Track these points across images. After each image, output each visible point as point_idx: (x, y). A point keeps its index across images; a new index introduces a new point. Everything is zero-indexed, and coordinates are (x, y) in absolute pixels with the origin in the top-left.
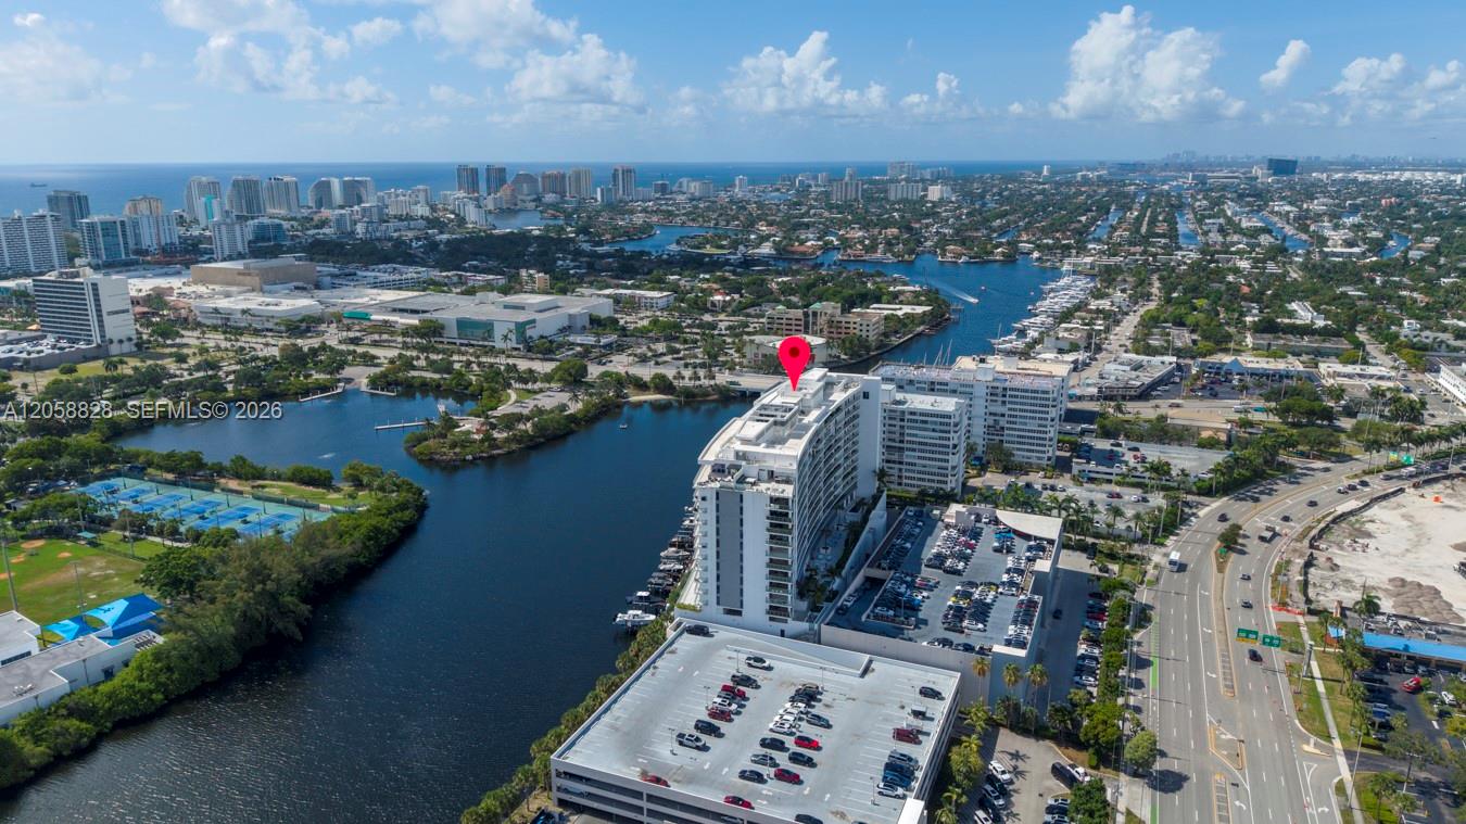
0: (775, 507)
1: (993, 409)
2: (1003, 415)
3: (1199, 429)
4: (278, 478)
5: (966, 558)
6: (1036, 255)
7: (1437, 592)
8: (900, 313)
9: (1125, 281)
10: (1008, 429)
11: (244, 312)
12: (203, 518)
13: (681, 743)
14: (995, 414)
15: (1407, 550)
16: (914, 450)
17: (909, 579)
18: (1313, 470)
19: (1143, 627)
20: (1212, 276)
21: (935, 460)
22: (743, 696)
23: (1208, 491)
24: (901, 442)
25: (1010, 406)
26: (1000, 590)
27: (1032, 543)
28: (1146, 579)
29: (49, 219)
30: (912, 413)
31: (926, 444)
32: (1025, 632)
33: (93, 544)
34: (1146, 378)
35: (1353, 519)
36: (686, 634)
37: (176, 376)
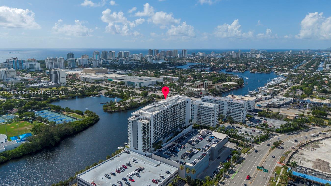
1: (229, 107)
2: (231, 109)
3: (287, 116)
4: (73, 112)
5: (198, 142)
6: (275, 71)
7: (328, 164)
8: (229, 84)
9: (294, 79)
10: (232, 113)
11: (88, 78)
12: (54, 119)
13: (105, 176)
14: (229, 109)
15: (327, 152)
16: (203, 116)
17: (181, 145)
18: (314, 129)
19: (239, 163)
20: (318, 78)
21: (208, 118)
22: (126, 168)
23: (280, 132)
24: (201, 114)
25: (233, 107)
26: (200, 150)
27: (217, 140)
28: (248, 152)
29: (62, 59)
30: (203, 107)
31: (206, 115)
32: (198, 161)
33: (32, 123)
34: (282, 103)
35: (317, 142)
36: (125, 153)
37: (69, 91)
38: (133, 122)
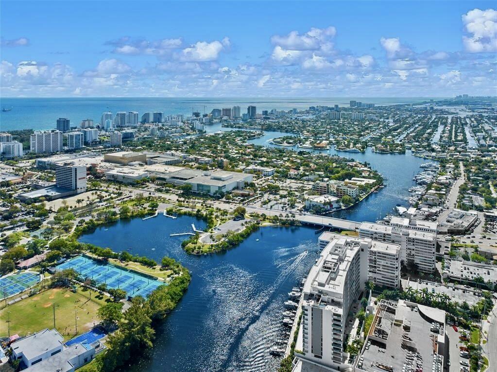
0: (336, 317)
2: (413, 250)
3: (492, 254)
8: (363, 183)
9: (450, 167)
14: (410, 249)
16: (380, 268)
21: (389, 273)
24: (375, 264)
29: (59, 134)
30: (379, 253)
31: (384, 266)
34: (466, 223)
38: (312, 308)
